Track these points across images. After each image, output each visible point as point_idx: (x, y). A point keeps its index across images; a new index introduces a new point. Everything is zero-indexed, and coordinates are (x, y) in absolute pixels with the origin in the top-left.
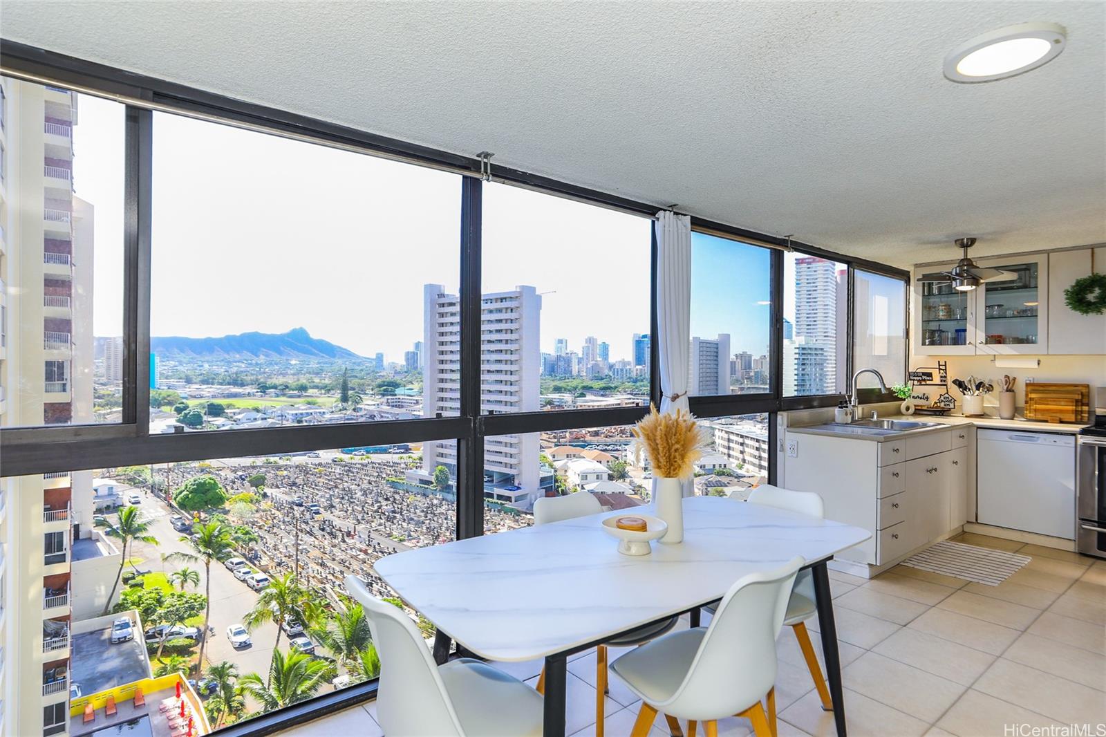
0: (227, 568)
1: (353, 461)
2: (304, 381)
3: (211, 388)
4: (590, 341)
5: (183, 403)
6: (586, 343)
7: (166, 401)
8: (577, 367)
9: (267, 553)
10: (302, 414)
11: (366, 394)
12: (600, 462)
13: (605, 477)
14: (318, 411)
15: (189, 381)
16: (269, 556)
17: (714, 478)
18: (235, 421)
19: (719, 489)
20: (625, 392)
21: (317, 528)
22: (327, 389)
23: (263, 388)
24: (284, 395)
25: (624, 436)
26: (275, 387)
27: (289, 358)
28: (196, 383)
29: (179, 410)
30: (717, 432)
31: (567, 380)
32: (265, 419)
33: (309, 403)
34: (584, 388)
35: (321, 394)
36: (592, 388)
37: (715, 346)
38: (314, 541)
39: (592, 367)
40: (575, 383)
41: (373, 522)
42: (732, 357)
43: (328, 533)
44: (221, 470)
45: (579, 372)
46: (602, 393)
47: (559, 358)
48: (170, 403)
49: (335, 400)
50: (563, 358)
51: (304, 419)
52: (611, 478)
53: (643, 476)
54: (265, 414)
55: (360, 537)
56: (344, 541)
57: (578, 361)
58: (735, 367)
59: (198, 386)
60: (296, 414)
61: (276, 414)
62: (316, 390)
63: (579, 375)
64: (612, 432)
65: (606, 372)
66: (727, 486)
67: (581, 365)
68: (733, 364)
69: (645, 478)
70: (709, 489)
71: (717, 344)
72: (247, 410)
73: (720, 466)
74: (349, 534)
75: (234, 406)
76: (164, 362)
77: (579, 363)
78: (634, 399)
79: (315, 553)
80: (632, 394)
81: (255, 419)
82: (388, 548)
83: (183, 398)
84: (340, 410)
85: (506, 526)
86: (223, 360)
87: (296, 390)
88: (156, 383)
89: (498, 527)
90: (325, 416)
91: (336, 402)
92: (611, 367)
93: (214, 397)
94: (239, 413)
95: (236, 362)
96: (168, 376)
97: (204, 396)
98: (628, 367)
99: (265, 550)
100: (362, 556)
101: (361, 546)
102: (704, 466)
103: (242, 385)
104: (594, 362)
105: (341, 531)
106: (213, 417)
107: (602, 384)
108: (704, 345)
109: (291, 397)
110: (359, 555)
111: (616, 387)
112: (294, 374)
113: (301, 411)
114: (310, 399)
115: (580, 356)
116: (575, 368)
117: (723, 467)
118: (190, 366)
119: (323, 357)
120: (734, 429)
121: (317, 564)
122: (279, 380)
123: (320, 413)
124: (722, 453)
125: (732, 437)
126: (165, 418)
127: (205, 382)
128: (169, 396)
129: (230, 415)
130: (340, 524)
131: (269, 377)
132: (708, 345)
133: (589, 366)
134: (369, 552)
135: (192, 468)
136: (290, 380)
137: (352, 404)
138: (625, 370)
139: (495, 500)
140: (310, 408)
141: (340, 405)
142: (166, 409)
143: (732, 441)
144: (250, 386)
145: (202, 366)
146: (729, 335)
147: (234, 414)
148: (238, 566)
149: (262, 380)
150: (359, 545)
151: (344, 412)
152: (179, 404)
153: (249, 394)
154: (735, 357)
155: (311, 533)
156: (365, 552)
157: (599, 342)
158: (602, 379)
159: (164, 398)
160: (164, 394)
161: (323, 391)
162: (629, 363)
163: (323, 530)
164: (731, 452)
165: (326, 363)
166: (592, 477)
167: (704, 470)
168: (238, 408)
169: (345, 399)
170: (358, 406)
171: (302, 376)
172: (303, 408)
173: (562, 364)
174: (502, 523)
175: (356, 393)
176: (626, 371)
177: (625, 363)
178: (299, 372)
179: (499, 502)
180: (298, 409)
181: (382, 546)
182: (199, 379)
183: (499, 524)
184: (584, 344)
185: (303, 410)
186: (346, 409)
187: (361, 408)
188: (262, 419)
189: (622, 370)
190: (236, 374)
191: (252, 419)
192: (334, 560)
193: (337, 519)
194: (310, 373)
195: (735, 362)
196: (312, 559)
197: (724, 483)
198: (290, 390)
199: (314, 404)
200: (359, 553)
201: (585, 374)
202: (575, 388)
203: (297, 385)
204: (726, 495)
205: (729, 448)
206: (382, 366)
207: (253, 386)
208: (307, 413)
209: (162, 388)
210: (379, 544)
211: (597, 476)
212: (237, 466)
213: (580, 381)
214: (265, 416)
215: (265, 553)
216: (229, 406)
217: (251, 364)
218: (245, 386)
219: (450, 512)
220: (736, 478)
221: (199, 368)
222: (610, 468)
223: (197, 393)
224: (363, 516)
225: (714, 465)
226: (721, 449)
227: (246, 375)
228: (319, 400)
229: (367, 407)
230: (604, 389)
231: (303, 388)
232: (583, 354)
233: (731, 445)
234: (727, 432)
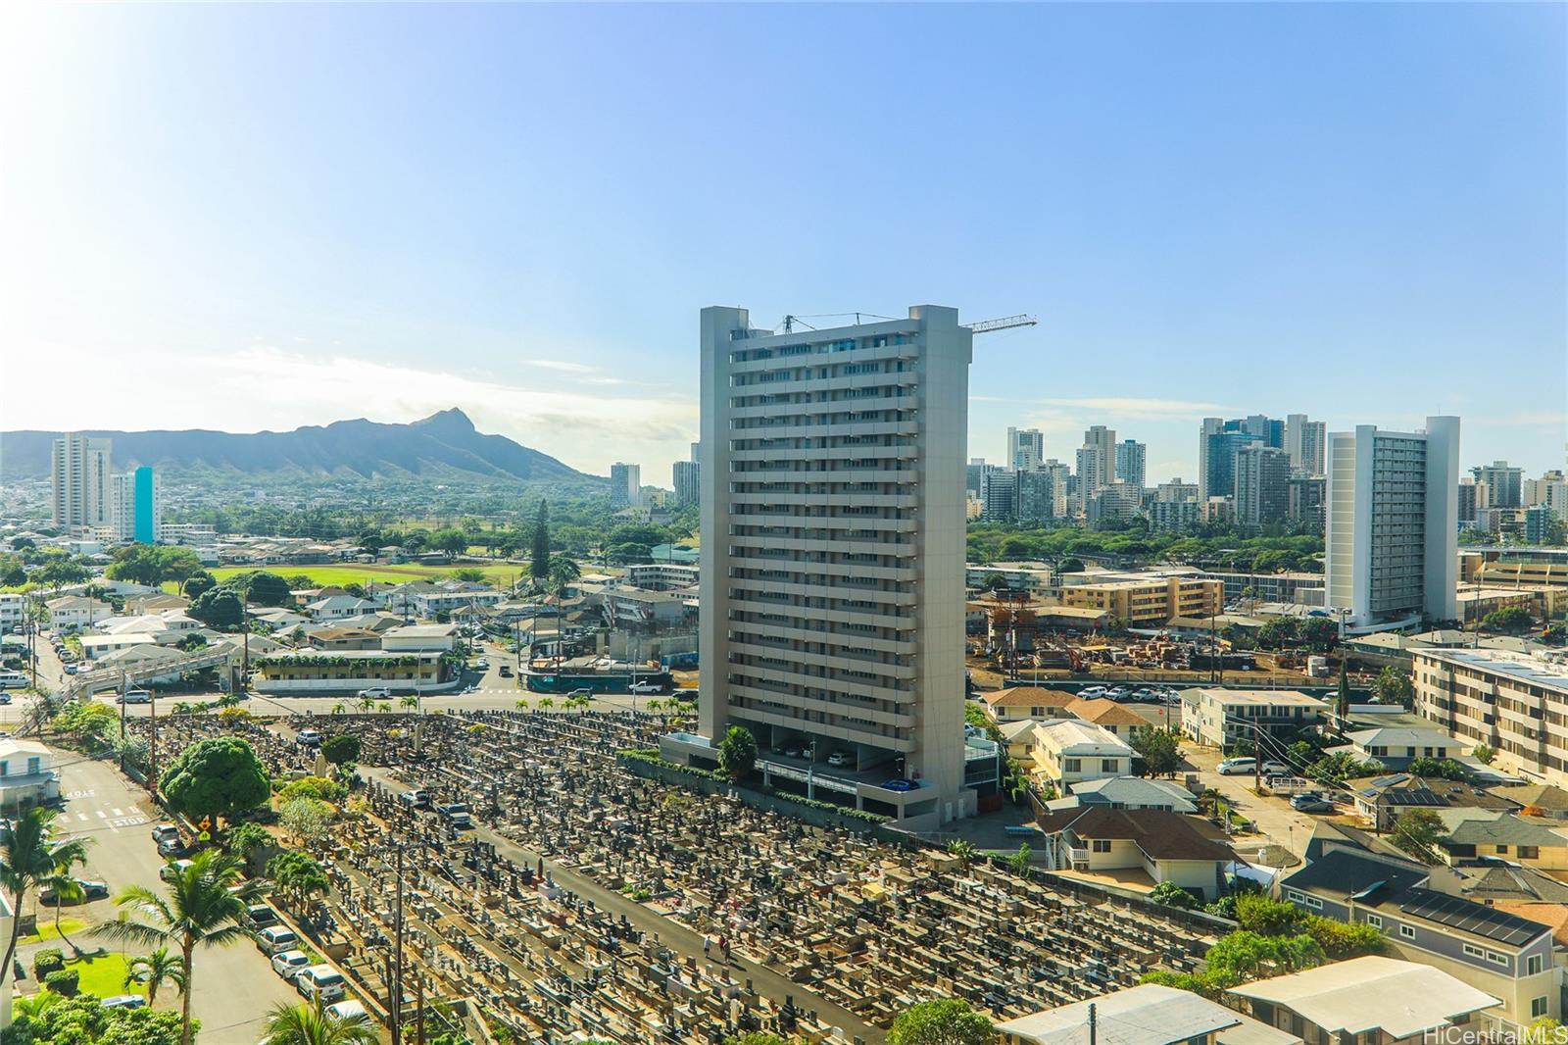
0: (259, 947)
1: (550, 710)
2: (460, 529)
3: (266, 542)
4: (1099, 436)
5: (203, 575)
6: (1088, 441)
7: (169, 570)
8: (1065, 498)
9: (349, 915)
10: (448, 601)
11: (589, 558)
12: (1114, 730)
13: (1124, 765)
14: (481, 594)
15: (222, 527)
16: (352, 923)
17: (1407, 781)
18: (308, 615)
19: (1426, 810)
20: (1180, 559)
21: (460, 862)
22: (506, 546)
23: (373, 544)
24: (416, 559)
25: (1175, 666)
26: (397, 541)
27: (429, 478)
28: (236, 532)
29: (193, 591)
30: (1419, 666)
31: (1041, 531)
32: (372, 611)
33: (466, 577)
34: (1081, 548)
35: (494, 557)
36: (1099, 548)
37: (1418, 447)
38: (451, 892)
39: (1102, 498)
40: (1059, 536)
41: (582, 851)
42: (1465, 475)
43: (484, 874)
44: (270, 723)
45: (1069, 510)
46: (1123, 561)
47: (1022, 477)
48: (178, 576)
49: (519, 570)
50: (1032, 476)
51: (452, 612)
52: (1139, 768)
53: (1221, 767)
54: (371, 599)
55: (551, 885)
56: (516, 895)
57: (1069, 486)
58: (1473, 501)
59: (238, 538)
60: (437, 601)
61: (396, 601)
62: (483, 550)
63: (1069, 519)
64: (1144, 656)
65: (1136, 510)
66: (1449, 805)
67: (1074, 495)
68: (1467, 494)
69: (1227, 773)
70: (1398, 810)
71: (1423, 443)
72: (334, 591)
73: (1428, 751)
74: (528, 879)
75: (310, 582)
76: (175, 485)
77: (1070, 489)
78: (1200, 577)
79: (451, 919)
80: (1198, 565)
81: (351, 612)
82: (610, 916)
83: (207, 564)
84: (531, 594)
85: (882, 877)
86: (294, 483)
87: (441, 548)
88: (154, 531)
89: (862, 875)
90: (496, 606)
91: (522, 575)
92: (1149, 499)
93: (271, 562)
94: (319, 598)
95: (321, 486)
96: (180, 516)
97: (252, 559)
98: (1190, 500)
99: (343, 907)
100: (552, 932)
101: (553, 909)
102: (1384, 750)
103: (331, 535)
104: (1105, 488)
105: (512, 870)
106: (266, 606)
107: (1123, 540)
108: (1388, 444)
109: (429, 563)
110: (547, 929)
111: (1158, 548)
112: (438, 514)
113: (445, 596)
114: (468, 569)
115: (1073, 472)
116: (1060, 502)
117: (1435, 754)
118: (226, 496)
119: (500, 475)
120: (1466, 656)
121: (454, 946)
122: (407, 527)
123: (487, 598)
124: (1433, 717)
125: (1461, 679)
126: (166, 607)
127: (252, 530)
128: (176, 559)
129: (299, 601)
130: (513, 853)
131: (387, 518)
132: (1399, 446)
133: (1094, 497)
134: (570, 922)
135: (210, 717)
136: (431, 527)
137: (555, 581)
138: (1181, 508)
139: (859, 812)
140: (467, 589)
141: (530, 582)
142: (171, 587)
143: (1463, 690)
144: (347, 539)
145: (253, 495)
146: (1458, 419)
147: (309, 598)
148: (281, 945)
149: (372, 526)
150: (546, 906)
151: (538, 598)
152: (196, 576)
153: (343, 557)
154: (1472, 476)
155: (445, 873)
156: (561, 922)
157: (1120, 440)
158: (1125, 528)
159: (167, 564)
160: (166, 553)
161: (498, 552)
162: (1191, 490)
163: (473, 866)
164: (1460, 718)
165: (508, 489)
166: (1091, 766)
167: (1385, 760)
168: (319, 587)
169: (540, 569)
170: (570, 585)
171: (457, 517)
172: (451, 587)
173: (1028, 491)
174: (872, 867)
175: (567, 555)
176: (1185, 508)
177: (1179, 488)
178: (452, 509)
179: (869, 815)
180: (442, 589)
181: (598, 911)
182: (242, 524)
183: (866, 870)
184: (1081, 444)
185: (450, 592)
186: (542, 592)
187: (576, 590)
188: (365, 611)
189: (1174, 507)
190: (319, 511)
191: (344, 611)
192: (490, 938)
193: (504, 841)
194: (473, 511)
195: (1472, 488)
196: (444, 935)
197: (1439, 797)
198: (428, 549)
199: (477, 578)
200: (545, 923)
201: (1083, 516)
202: (1059, 549)
203: (444, 537)
204: (1446, 830)
205: (1453, 707)
206: (626, 497)
207: (354, 540)
208: (460, 600)
209: (167, 541)
210: (591, 904)
211: (1105, 762)
212: (304, 714)
213: (1071, 532)
214: (370, 605)
215: (345, 916)
216: (301, 582)
217: (352, 491)
218: (336, 538)
219: (756, 834)
220: (1473, 784)
221: (245, 499)
222: (1135, 744)
223: (238, 552)
224: (562, 838)
225: (1411, 750)
226: (1432, 709)
227: (341, 515)
228: (486, 571)
229: (587, 587)
230: (1130, 551)
231: (456, 544)
232: (1079, 469)
233: (1460, 699)
234: (1447, 666)
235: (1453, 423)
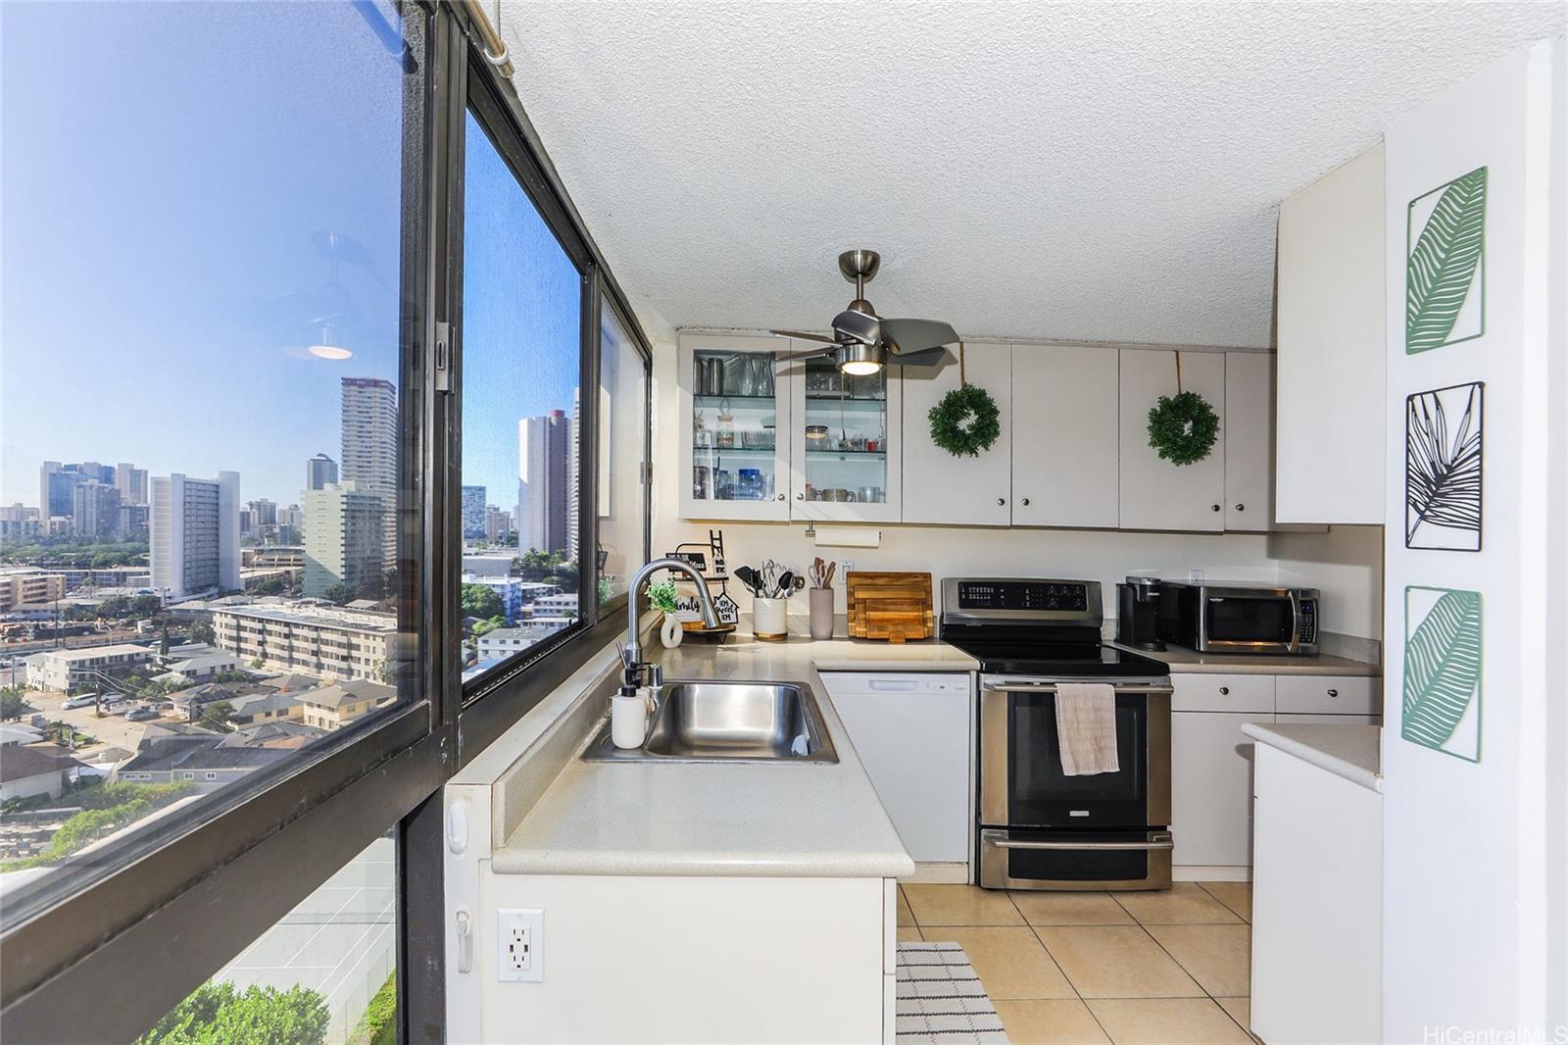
17: (210, 688)
19: (222, 702)
30: (217, 618)
37: (214, 489)
42: (244, 506)
58: (248, 520)
66: (236, 697)
68: (245, 516)
70: (204, 706)
71: (217, 486)
73: (224, 667)
98: (33, 519)
102: (195, 672)
108: (194, 486)
117: (228, 669)
120: (246, 610)
124: (227, 647)
125: (243, 623)
132: (200, 487)
143: (244, 629)
146: (238, 474)
154: (248, 506)
162: (35, 513)
164: (243, 645)
167: (195, 678)
176: (29, 525)
177: (24, 512)
195: (248, 513)
197: (231, 693)
204: (236, 711)
205: (239, 639)
220: (251, 681)
225: (213, 668)
226: (225, 642)
233: (243, 634)
234: (235, 616)
235: (236, 475)
